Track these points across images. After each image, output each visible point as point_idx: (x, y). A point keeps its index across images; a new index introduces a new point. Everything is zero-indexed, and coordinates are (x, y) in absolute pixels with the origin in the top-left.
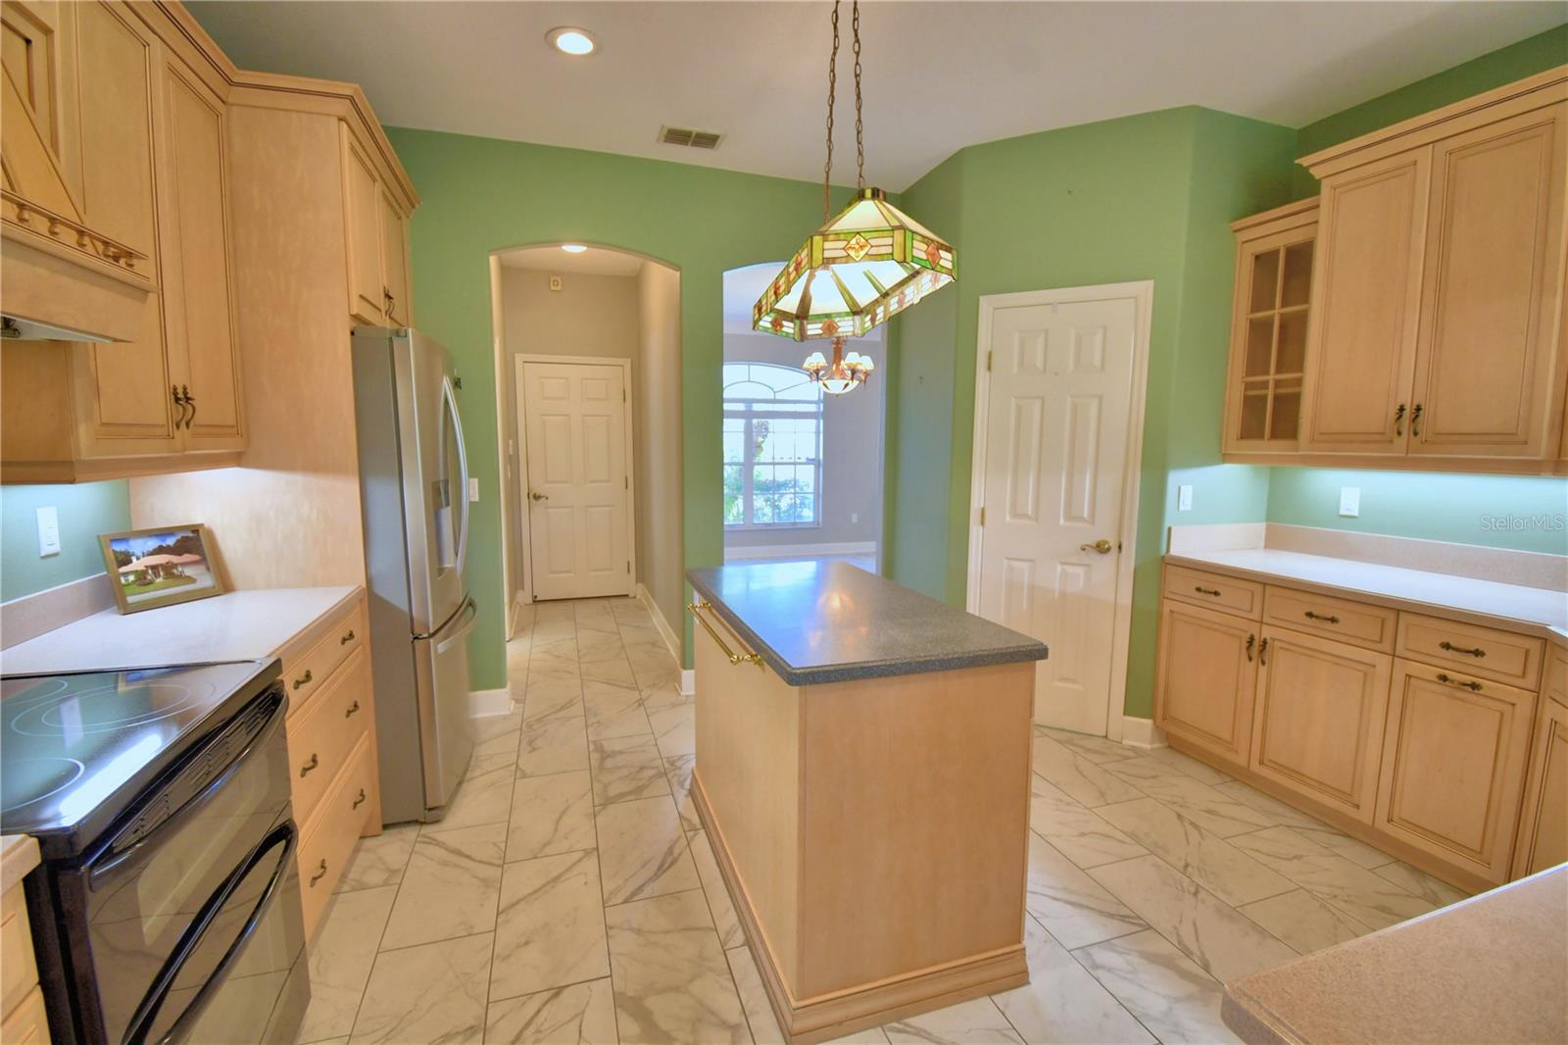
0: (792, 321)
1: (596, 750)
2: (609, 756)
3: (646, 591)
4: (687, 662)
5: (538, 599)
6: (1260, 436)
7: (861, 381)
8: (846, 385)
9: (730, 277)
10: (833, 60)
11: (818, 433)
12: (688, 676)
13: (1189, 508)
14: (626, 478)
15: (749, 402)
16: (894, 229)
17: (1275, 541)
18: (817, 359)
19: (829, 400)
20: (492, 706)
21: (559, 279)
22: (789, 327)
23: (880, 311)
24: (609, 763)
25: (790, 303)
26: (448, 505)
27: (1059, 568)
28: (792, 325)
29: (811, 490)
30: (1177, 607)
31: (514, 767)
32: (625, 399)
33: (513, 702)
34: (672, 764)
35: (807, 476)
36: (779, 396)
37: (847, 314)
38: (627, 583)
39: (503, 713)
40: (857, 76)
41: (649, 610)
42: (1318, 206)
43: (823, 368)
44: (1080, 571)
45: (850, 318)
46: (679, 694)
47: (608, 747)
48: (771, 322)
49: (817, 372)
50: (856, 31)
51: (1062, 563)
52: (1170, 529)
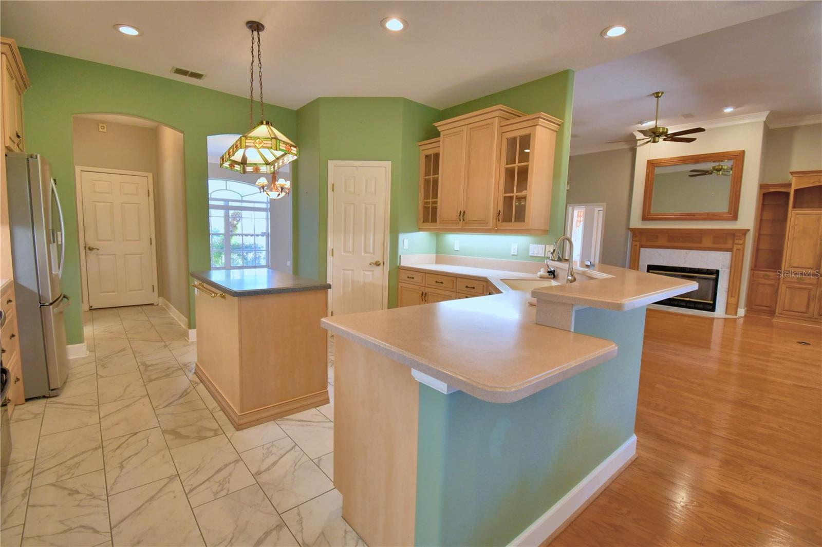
0: (239, 165)
1: (142, 364)
2: (150, 366)
3: (165, 300)
4: (191, 325)
5: (93, 308)
6: (428, 222)
7: (286, 193)
8: (279, 195)
9: (211, 139)
10: (252, 65)
11: (267, 219)
12: (193, 333)
13: (407, 248)
14: (151, 239)
15: (227, 201)
16: (272, 138)
17: (438, 261)
18: (263, 181)
19: (272, 202)
20: (76, 352)
21: (105, 126)
22: (237, 167)
23: (276, 164)
24: (150, 368)
25: (238, 156)
26: (54, 242)
27: (362, 272)
28: (239, 166)
29: (264, 249)
30: (404, 285)
31: (96, 375)
32: (149, 195)
33: (88, 352)
34: (185, 365)
35: (262, 242)
36: (244, 199)
37: (264, 164)
38: (154, 298)
39: (83, 356)
40: (260, 76)
41: (167, 310)
42: (439, 141)
43: (266, 185)
44: (370, 273)
45: (265, 166)
46: (188, 342)
47: (148, 363)
48: (229, 165)
49: (263, 187)
50: (259, 59)
51: (363, 271)
52: (400, 256)
